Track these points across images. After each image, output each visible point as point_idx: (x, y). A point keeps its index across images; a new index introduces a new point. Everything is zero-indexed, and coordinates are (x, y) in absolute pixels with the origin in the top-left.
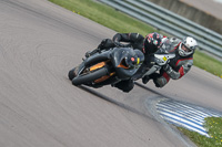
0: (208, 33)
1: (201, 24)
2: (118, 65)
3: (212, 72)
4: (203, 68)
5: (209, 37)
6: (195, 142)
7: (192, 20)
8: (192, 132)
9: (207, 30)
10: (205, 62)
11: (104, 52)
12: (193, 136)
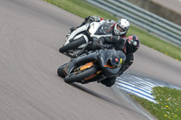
1: (150, 11)
2: (104, 65)
3: (158, 50)
4: (151, 46)
6: (144, 107)
7: (142, 7)
10: (153, 42)
11: (91, 54)
12: (143, 102)
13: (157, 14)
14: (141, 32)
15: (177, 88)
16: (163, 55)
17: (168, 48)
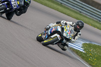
0: (84, 5)
5: (84, 7)
6: (78, 54)
8: (77, 50)
9: (84, 3)
12: (77, 52)
13: (85, 3)
14: (76, 13)
15: (96, 44)
16: (88, 25)
17: (91, 21)
